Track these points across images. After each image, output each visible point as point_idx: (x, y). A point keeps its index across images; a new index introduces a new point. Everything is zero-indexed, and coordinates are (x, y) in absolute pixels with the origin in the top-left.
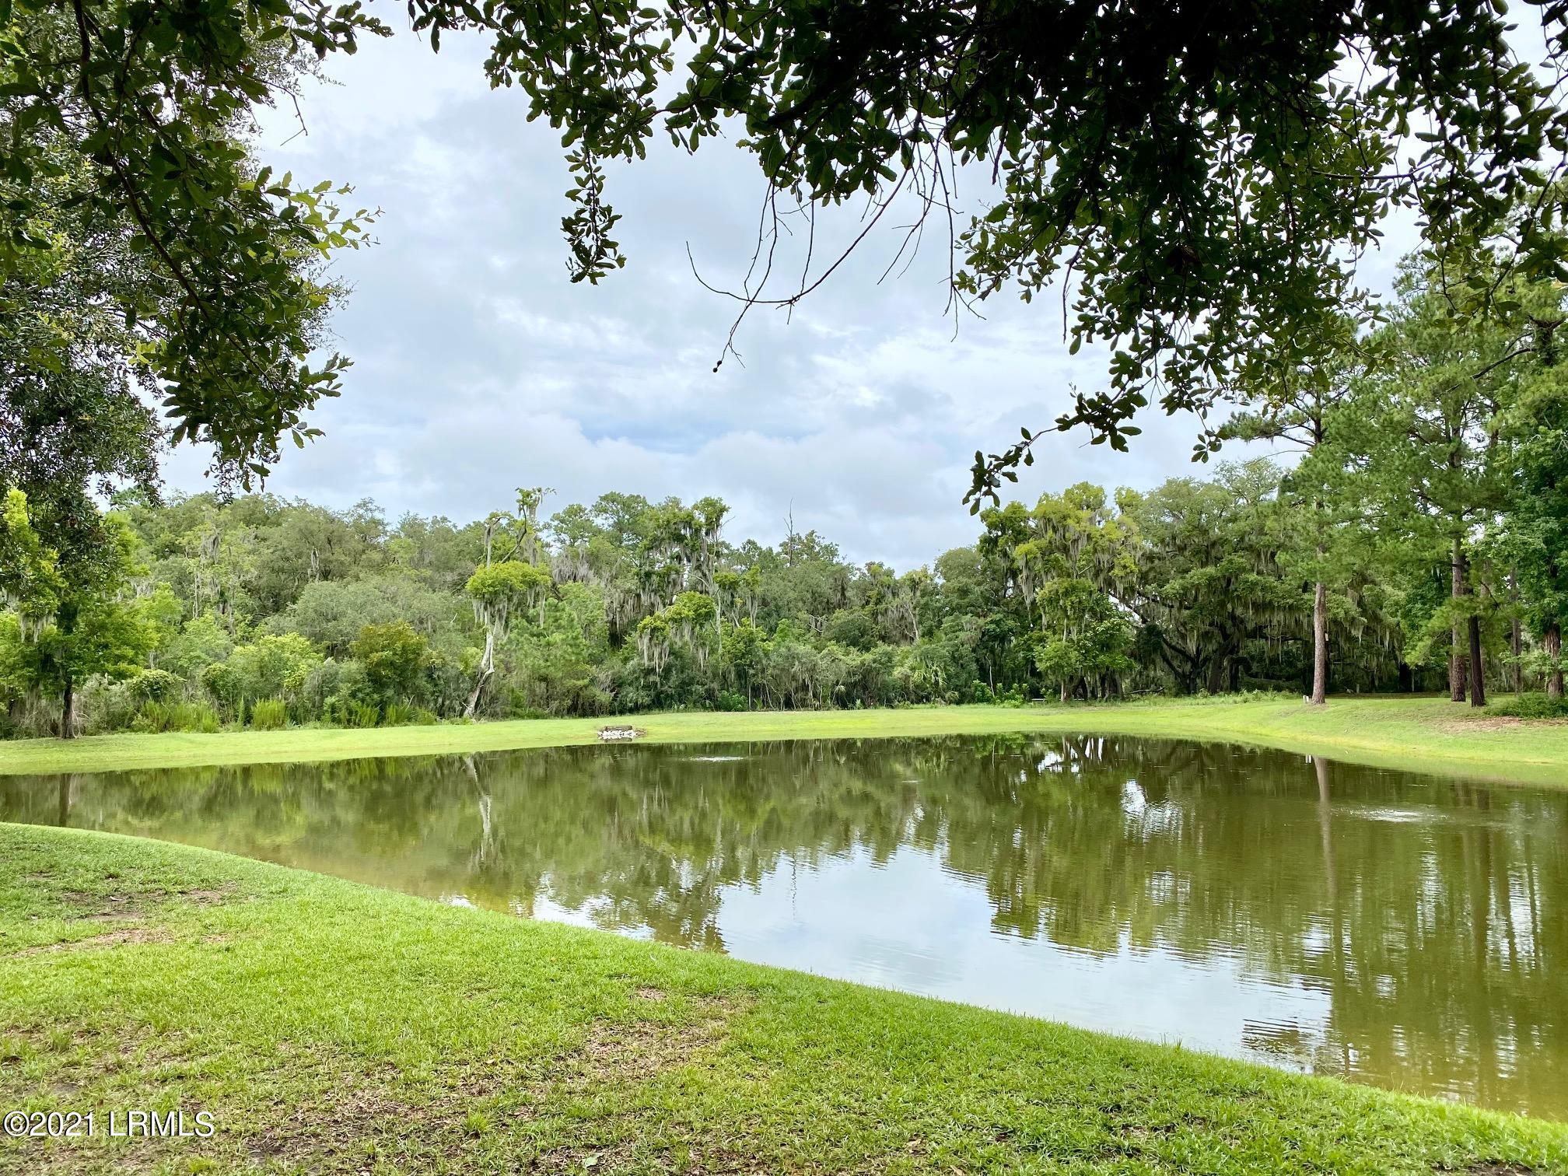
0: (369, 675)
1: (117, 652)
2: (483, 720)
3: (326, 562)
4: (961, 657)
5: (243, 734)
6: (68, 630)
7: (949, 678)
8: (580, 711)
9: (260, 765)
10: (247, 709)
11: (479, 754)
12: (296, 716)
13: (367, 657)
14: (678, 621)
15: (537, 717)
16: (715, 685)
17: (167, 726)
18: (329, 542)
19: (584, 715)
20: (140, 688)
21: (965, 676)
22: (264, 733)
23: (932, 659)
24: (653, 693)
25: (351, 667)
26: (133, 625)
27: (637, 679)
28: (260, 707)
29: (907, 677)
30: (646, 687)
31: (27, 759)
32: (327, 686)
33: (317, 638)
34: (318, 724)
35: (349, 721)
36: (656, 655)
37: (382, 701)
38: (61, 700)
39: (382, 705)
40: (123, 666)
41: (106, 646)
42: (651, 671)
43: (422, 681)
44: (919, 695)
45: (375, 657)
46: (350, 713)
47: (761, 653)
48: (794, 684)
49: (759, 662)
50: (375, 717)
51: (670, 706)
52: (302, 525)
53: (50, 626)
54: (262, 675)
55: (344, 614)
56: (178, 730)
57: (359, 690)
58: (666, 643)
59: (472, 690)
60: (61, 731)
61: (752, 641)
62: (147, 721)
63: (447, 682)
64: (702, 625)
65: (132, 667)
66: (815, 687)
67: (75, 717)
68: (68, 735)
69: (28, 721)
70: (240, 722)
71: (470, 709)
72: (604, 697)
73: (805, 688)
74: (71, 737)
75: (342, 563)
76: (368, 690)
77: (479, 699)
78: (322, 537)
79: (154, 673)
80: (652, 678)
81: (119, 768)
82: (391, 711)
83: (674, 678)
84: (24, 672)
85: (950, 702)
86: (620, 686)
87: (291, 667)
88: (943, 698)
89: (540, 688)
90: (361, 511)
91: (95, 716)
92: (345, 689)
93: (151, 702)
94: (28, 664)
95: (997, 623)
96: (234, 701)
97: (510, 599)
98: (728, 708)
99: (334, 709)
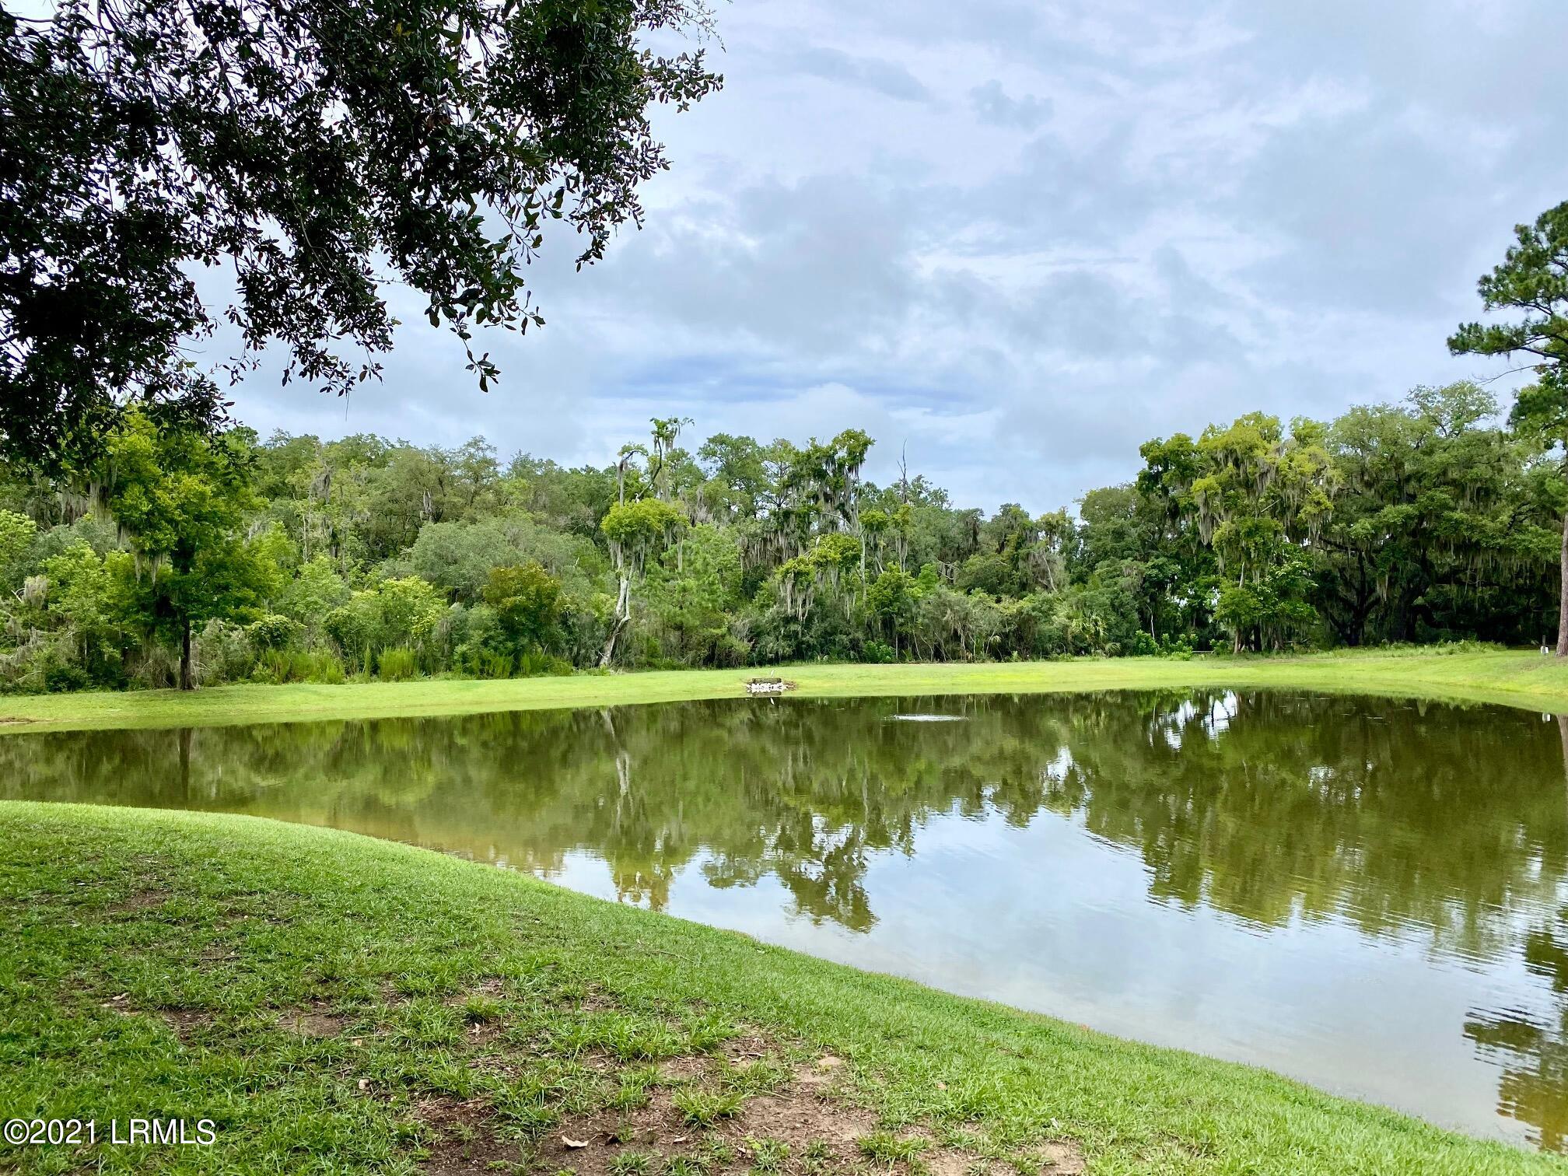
0: (501, 621)
1: (239, 595)
2: (621, 671)
3: (438, 504)
4: (1121, 605)
5: (371, 686)
6: (185, 571)
7: (1108, 630)
8: (716, 662)
9: (388, 719)
10: (373, 659)
11: (617, 708)
12: (426, 666)
13: (498, 602)
14: (822, 564)
15: (674, 668)
16: (860, 635)
17: (290, 676)
18: (441, 483)
19: (720, 667)
20: (259, 635)
21: (1126, 625)
22: (392, 685)
23: (1090, 607)
24: (793, 642)
25: (482, 612)
26: (252, 565)
27: (776, 628)
28: (386, 657)
29: (1066, 627)
30: (787, 637)
31: (145, 712)
32: (457, 633)
33: (439, 582)
34: (450, 674)
35: (482, 671)
36: (800, 602)
37: (515, 650)
38: (179, 647)
39: (517, 654)
40: (243, 609)
41: (226, 588)
42: (794, 619)
43: (557, 629)
44: (1079, 647)
45: (508, 602)
46: (483, 662)
47: (910, 601)
48: (945, 635)
49: (909, 610)
50: (509, 668)
51: (812, 658)
52: (413, 464)
53: (165, 566)
54: (387, 622)
55: (465, 557)
56: (300, 680)
57: (491, 638)
58: (811, 589)
59: (608, 639)
60: (179, 681)
61: (899, 587)
62: (269, 671)
63: (582, 627)
64: (848, 570)
65: (254, 611)
66: (967, 637)
67: (195, 669)
68: (187, 686)
69: (141, 671)
70: (367, 673)
71: (605, 660)
72: (743, 647)
73: (956, 637)
74: (190, 688)
75: (454, 505)
76: (501, 638)
77: (614, 647)
78: (433, 476)
79: (273, 619)
80: (793, 627)
81: (240, 721)
82: (525, 660)
83: (817, 626)
84: (140, 617)
85: (1111, 654)
86: (758, 635)
87: (419, 613)
88: (1103, 649)
89: (673, 637)
90: (472, 450)
91: (214, 665)
92: (477, 636)
93: (271, 650)
94: (144, 608)
95: (1160, 567)
96: (359, 649)
97: (647, 541)
98: (874, 660)
99: (465, 658)
